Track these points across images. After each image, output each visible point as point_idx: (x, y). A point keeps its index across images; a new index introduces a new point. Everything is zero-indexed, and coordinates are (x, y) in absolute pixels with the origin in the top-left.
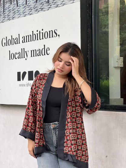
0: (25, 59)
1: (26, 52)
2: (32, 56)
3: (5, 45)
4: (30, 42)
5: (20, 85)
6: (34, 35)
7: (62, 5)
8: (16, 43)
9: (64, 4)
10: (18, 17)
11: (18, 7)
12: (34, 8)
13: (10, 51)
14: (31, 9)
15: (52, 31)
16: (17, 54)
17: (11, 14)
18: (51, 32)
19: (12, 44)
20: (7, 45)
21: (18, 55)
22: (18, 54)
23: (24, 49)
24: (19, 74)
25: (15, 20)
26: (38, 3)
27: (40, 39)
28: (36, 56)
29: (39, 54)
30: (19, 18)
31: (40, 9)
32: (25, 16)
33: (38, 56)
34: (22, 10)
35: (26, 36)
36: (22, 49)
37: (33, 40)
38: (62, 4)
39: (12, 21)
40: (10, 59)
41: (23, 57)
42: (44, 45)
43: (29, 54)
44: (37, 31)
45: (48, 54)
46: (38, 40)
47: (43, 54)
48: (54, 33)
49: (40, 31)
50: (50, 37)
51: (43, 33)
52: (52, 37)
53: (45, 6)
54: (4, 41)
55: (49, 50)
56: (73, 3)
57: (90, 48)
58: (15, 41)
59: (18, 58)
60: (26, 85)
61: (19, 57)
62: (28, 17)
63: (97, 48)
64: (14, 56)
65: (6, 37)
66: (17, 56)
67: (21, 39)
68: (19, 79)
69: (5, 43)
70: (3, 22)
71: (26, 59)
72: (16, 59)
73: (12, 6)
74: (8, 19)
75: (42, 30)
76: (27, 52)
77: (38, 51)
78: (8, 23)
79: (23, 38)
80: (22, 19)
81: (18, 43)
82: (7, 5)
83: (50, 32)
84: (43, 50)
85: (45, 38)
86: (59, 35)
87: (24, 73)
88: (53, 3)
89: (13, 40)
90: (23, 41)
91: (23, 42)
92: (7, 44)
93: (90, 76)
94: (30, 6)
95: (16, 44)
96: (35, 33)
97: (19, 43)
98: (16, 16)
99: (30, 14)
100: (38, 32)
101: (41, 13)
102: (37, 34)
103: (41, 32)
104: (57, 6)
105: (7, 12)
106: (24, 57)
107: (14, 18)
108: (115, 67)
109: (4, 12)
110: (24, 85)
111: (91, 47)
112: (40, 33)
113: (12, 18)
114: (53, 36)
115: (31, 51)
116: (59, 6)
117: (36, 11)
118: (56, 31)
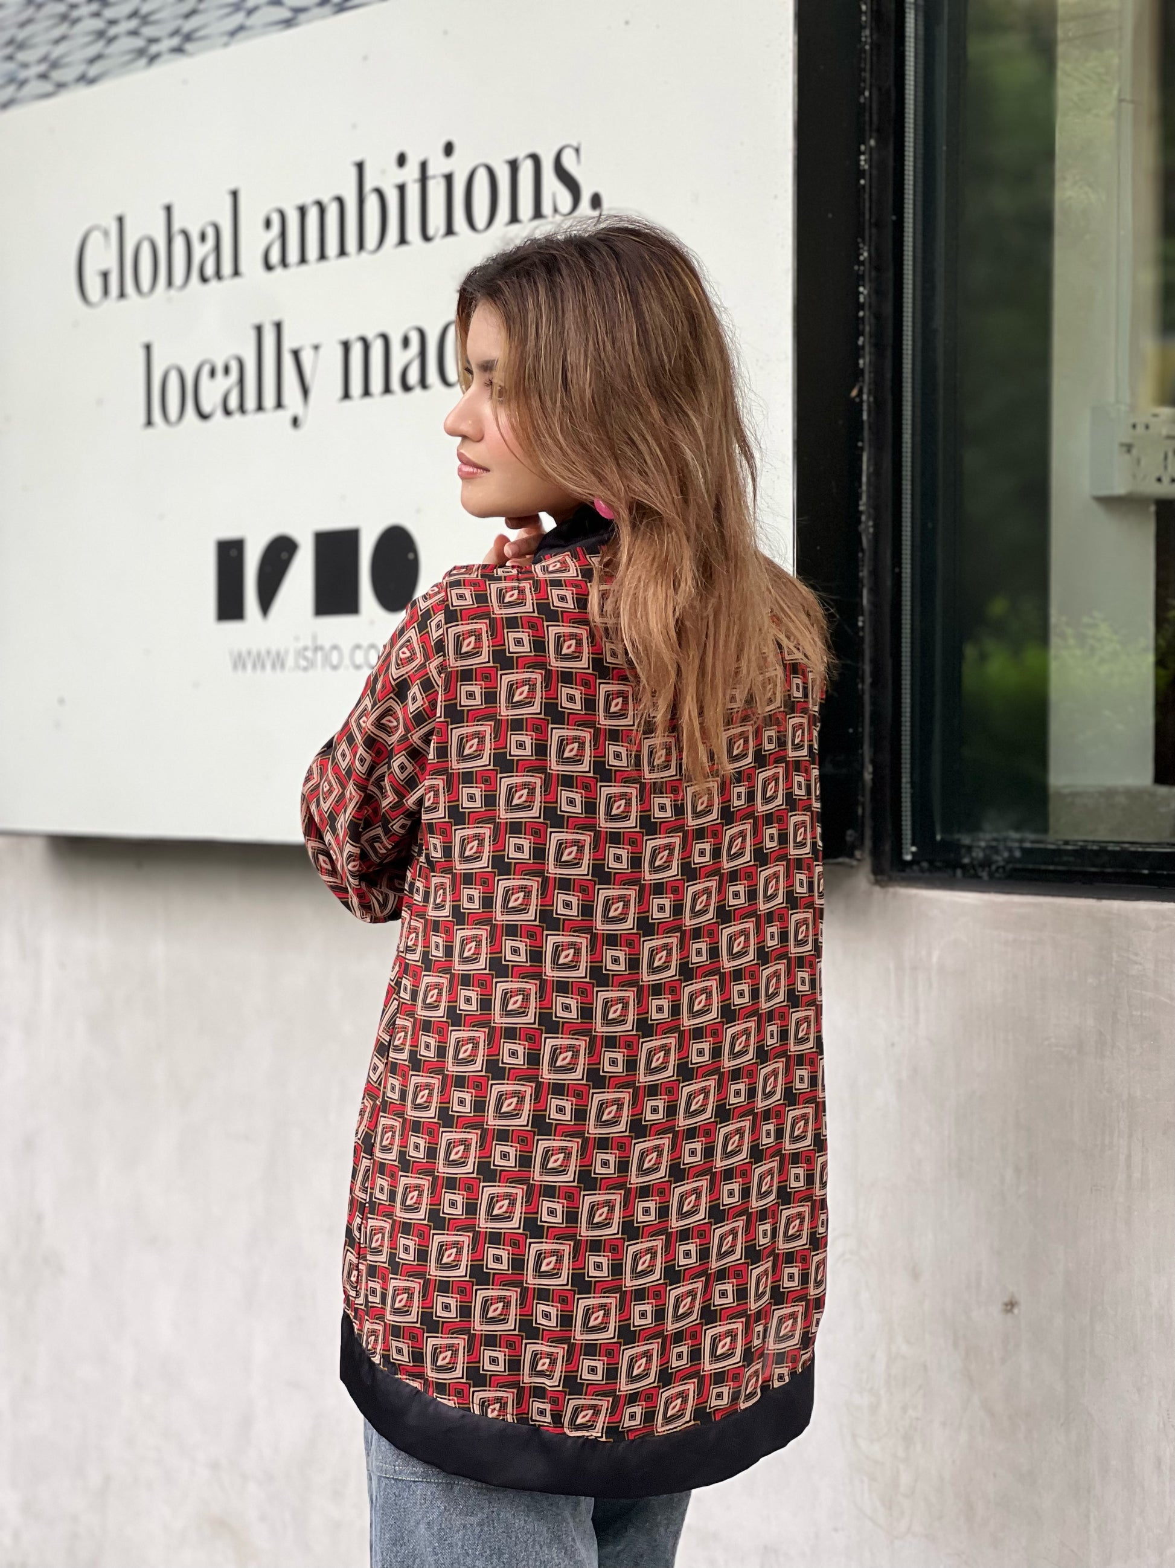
0: (286, 415)
1: (296, 354)
2: (346, 395)
3: (106, 291)
4: (334, 262)
5: (239, 662)
6: (372, 204)
8: (210, 270)
10: (233, 33)
13: (148, 348)
15: (535, 159)
16: (213, 373)
18: (526, 171)
19: (170, 283)
20: (122, 295)
21: (222, 383)
22: (227, 370)
23: (278, 326)
24: (229, 556)
27: (426, 238)
28: (387, 389)
29: (413, 377)
30: (242, 47)
32: (288, 23)
33: (406, 387)
35: (302, 210)
36: (259, 329)
37: (361, 246)
39: (170, 69)
40: (149, 423)
41: (269, 400)
43: (325, 374)
44: (402, 160)
46: (403, 240)
48: (551, 183)
49: (424, 166)
50: (514, 218)
51: (449, 178)
52: (538, 214)
54: (101, 257)
57: (878, 316)
58: (201, 251)
59: (227, 412)
60: (290, 662)
61: (233, 403)
63: (939, 322)
64: (190, 392)
65: (120, 220)
66: (211, 393)
69: (105, 275)
70: (92, 81)
71: (295, 422)
72: (203, 416)
74: (141, 52)
75: (449, 149)
76: (306, 357)
77: (406, 342)
79: (268, 224)
81: (227, 268)
83: (514, 165)
86: (596, 201)
89: (179, 243)
90: (275, 257)
91: (269, 267)
92: (123, 281)
93: (875, 573)
95: (204, 279)
96: (383, 175)
97: (236, 273)
98: (213, 19)
99: (338, 8)
100: (410, 174)
102: (402, 189)
103: (438, 166)
106: (279, 405)
107: (188, 37)
108: (1110, 503)
110: (279, 661)
111: (888, 309)
112: (424, 179)
113: (175, 41)
114: (547, 208)
115: (346, 346)
118: (569, 162)
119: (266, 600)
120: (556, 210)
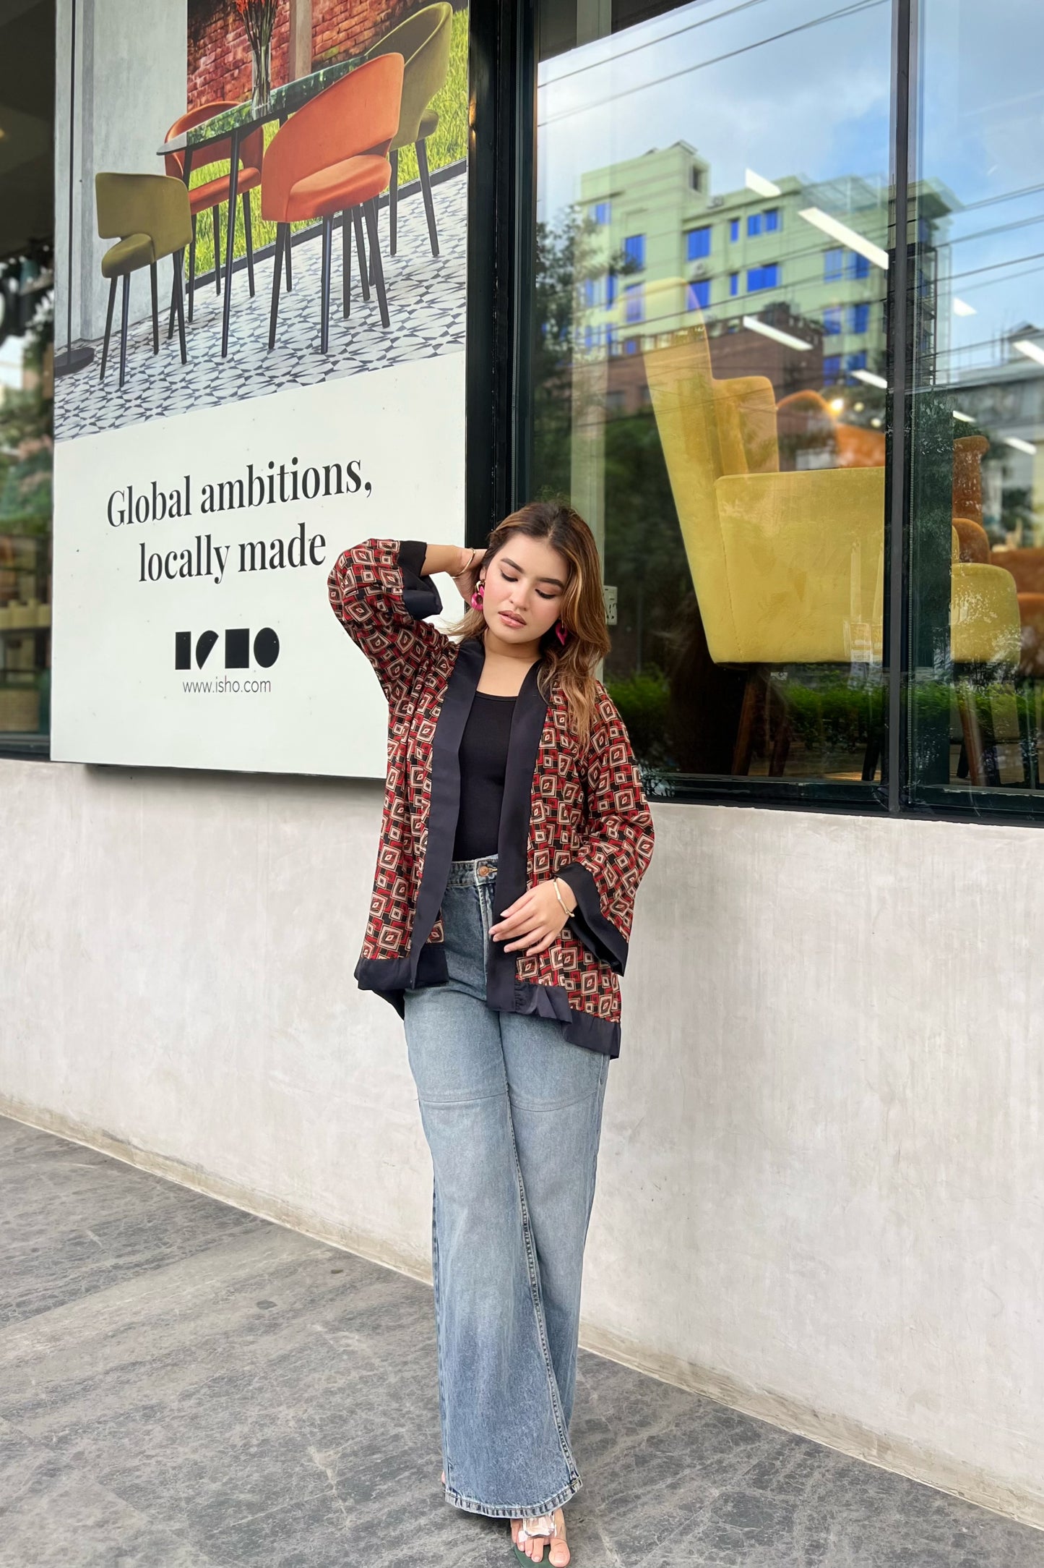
0: (212, 578)
1: (217, 550)
2: (243, 569)
3: (122, 520)
4: (237, 510)
5: (187, 687)
6: (256, 484)
7: (385, 362)
8: (174, 511)
9: (394, 360)
10: (188, 408)
11: (190, 367)
12: (261, 371)
13: (143, 545)
14: (245, 376)
15: (338, 467)
16: (175, 558)
17: (156, 395)
18: (333, 472)
19: (154, 517)
20: (130, 522)
21: (180, 562)
22: (182, 557)
23: (209, 537)
24: (183, 640)
25: (171, 419)
26: (277, 352)
27: (283, 500)
28: (263, 567)
29: (276, 562)
30: (191, 412)
31: (283, 375)
32: (216, 404)
33: (273, 566)
34: (202, 377)
35: (221, 486)
36: (199, 538)
37: (251, 503)
38: (384, 357)
39: (156, 422)
40: (143, 579)
41: (204, 570)
42: (302, 526)
43: (232, 559)
44: (271, 465)
45: (319, 559)
46: (271, 501)
47: (296, 560)
48: (346, 477)
49: (282, 468)
50: (327, 492)
51: (295, 474)
52: (339, 491)
53: (311, 364)
54: (120, 504)
55: (323, 544)
56: (435, 355)
58: (169, 503)
59: (182, 575)
60: (213, 688)
61: (185, 571)
62: (231, 406)
64: (164, 567)
65: (130, 488)
66: (174, 567)
67: (197, 499)
68: (183, 662)
69: (122, 513)
70: (117, 427)
71: (217, 580)
72: (170, 577)
73: (159, 363)
74: (142, 415)
75: (295, 461)
76: (222, 551)
77: (273, 546)
78: (136, 431)
79: (204, 492)
80: (205, 414)
81: (183, 511)
82: (137, 359)
83: (327, 469)
84: (297, 544)
85: (306, 495)
86: (368, 486)
87: (208, 640)
88: (346, 355)
89: (159, 499)
90: (207, 506)
91: (204, 511)
92: (132, 514)
94: (240, 362)
95: (171, 516)
96: (262, 471)
97: (188, 513)
98: (179, 400)
99: (242, 397)
100: (276, 471)
101: (291, 393)
102: (271, 478)
103: (290, 468)
104: (363, 367)
105: (135, 387)
106: (209, 572)
107: (166, 409)
109: (122, 383)
110: (207, 688)
112: (282, 474)
113: (159, 410)
114: (344, 488)
115: (243, 547)
116: (370, 366)
117: (269, 383)
118: (355, 468)
119: (201, 662)
120: (348, 489)
